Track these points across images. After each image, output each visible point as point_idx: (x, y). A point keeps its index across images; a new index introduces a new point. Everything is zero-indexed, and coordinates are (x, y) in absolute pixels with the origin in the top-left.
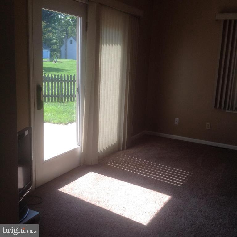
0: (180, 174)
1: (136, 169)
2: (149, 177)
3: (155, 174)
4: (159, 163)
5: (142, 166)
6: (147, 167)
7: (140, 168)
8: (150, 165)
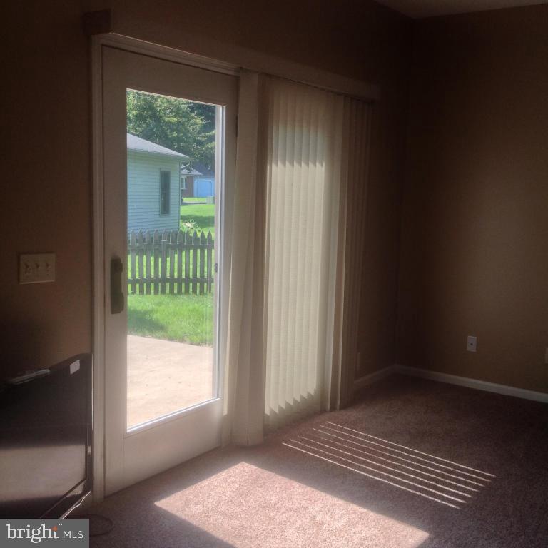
0: (463, 476)
1: (354, 459)
2: (383, 483)
3: (398, 475)
4: (414, 448)
5: (372, 452)
6: (383, 456)
7: (366, 456)
8: (391, 452)
